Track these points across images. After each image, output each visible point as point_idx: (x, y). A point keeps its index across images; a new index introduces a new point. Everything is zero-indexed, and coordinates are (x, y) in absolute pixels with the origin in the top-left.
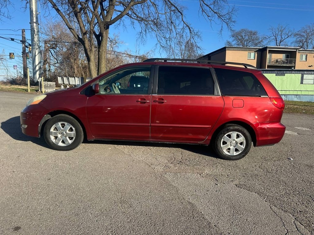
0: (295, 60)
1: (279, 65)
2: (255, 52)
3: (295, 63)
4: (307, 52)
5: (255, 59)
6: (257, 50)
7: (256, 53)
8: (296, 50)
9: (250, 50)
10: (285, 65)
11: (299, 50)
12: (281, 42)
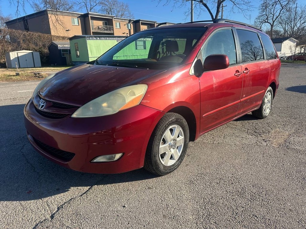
0: (113, 28)
1: (102, 32)
2: (77, 17)
3: (113, 30)
4: (119, 20)
5: (79, 25)
6: (79, 15)
7: (79, 19)
8: (112, 18)
9: (73, 15)
10: (106, 32)
11: (114, 18)
12: (91, 9)
